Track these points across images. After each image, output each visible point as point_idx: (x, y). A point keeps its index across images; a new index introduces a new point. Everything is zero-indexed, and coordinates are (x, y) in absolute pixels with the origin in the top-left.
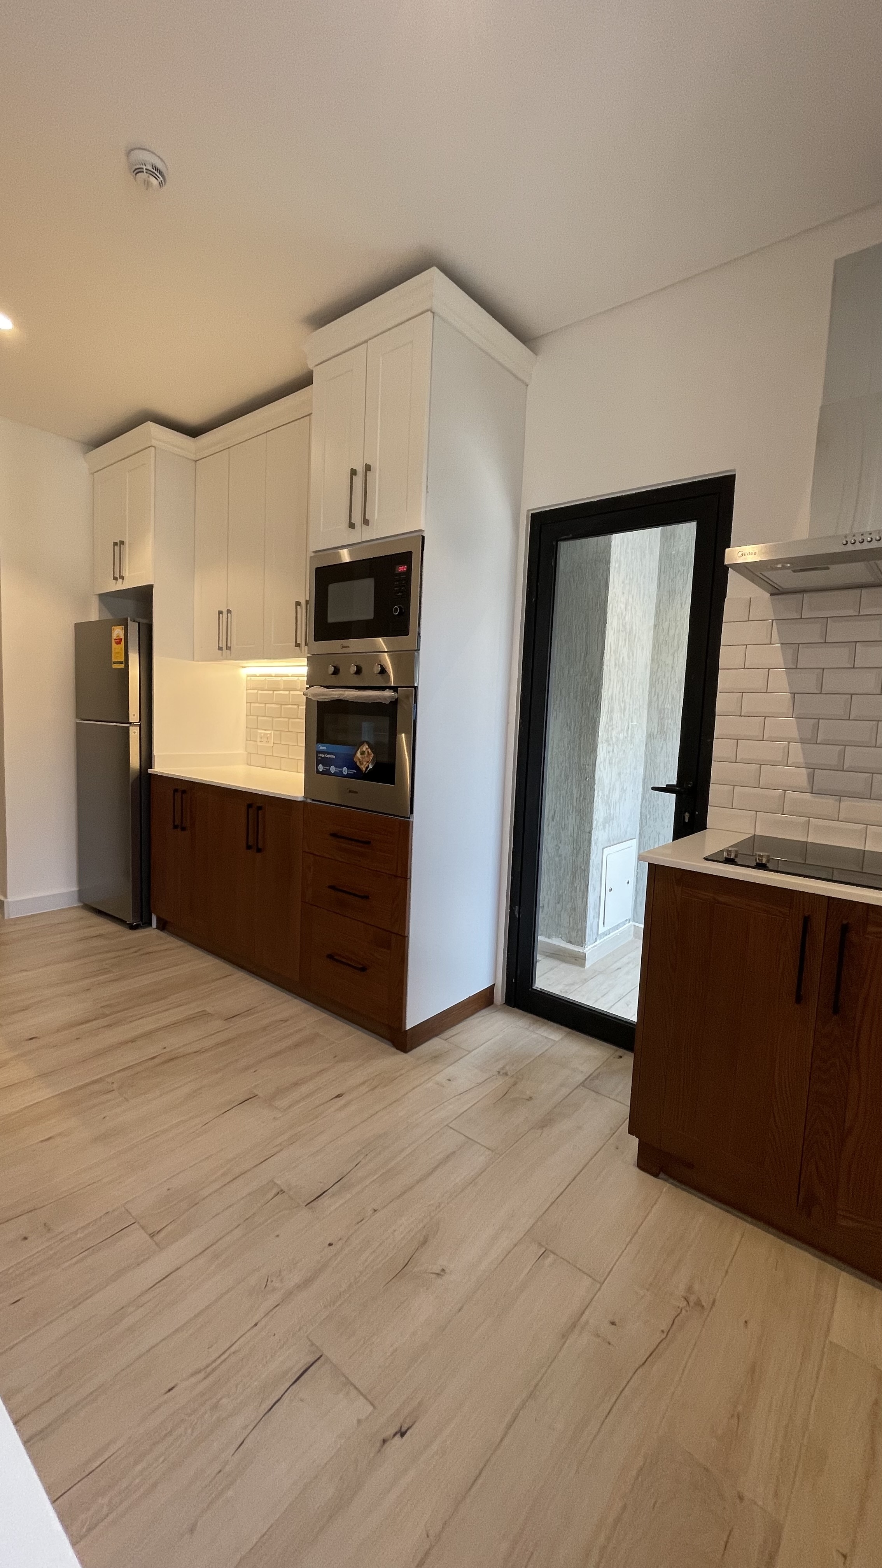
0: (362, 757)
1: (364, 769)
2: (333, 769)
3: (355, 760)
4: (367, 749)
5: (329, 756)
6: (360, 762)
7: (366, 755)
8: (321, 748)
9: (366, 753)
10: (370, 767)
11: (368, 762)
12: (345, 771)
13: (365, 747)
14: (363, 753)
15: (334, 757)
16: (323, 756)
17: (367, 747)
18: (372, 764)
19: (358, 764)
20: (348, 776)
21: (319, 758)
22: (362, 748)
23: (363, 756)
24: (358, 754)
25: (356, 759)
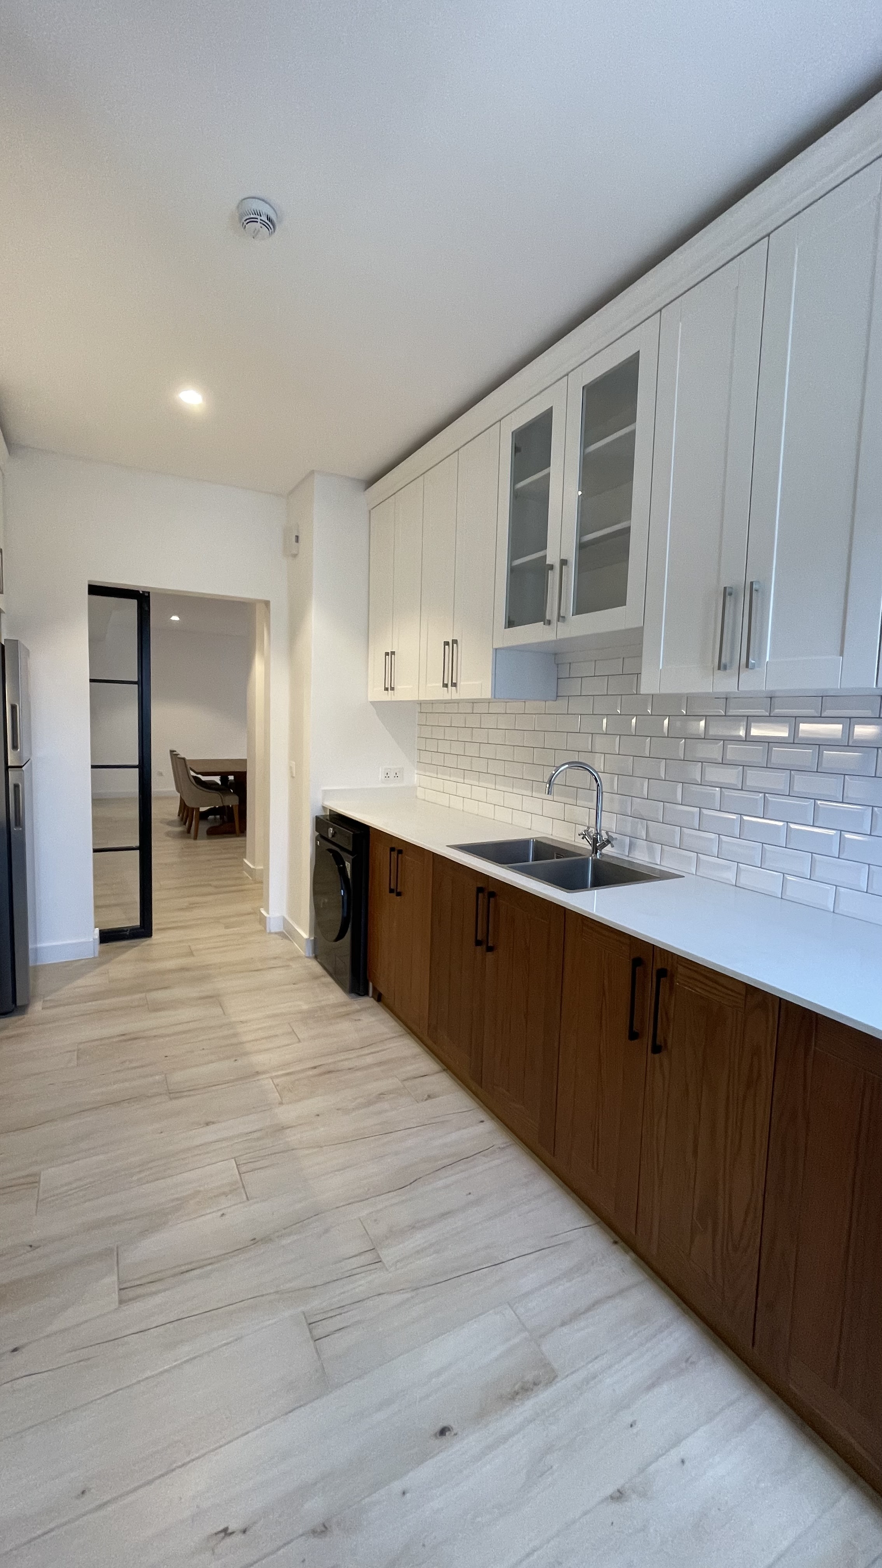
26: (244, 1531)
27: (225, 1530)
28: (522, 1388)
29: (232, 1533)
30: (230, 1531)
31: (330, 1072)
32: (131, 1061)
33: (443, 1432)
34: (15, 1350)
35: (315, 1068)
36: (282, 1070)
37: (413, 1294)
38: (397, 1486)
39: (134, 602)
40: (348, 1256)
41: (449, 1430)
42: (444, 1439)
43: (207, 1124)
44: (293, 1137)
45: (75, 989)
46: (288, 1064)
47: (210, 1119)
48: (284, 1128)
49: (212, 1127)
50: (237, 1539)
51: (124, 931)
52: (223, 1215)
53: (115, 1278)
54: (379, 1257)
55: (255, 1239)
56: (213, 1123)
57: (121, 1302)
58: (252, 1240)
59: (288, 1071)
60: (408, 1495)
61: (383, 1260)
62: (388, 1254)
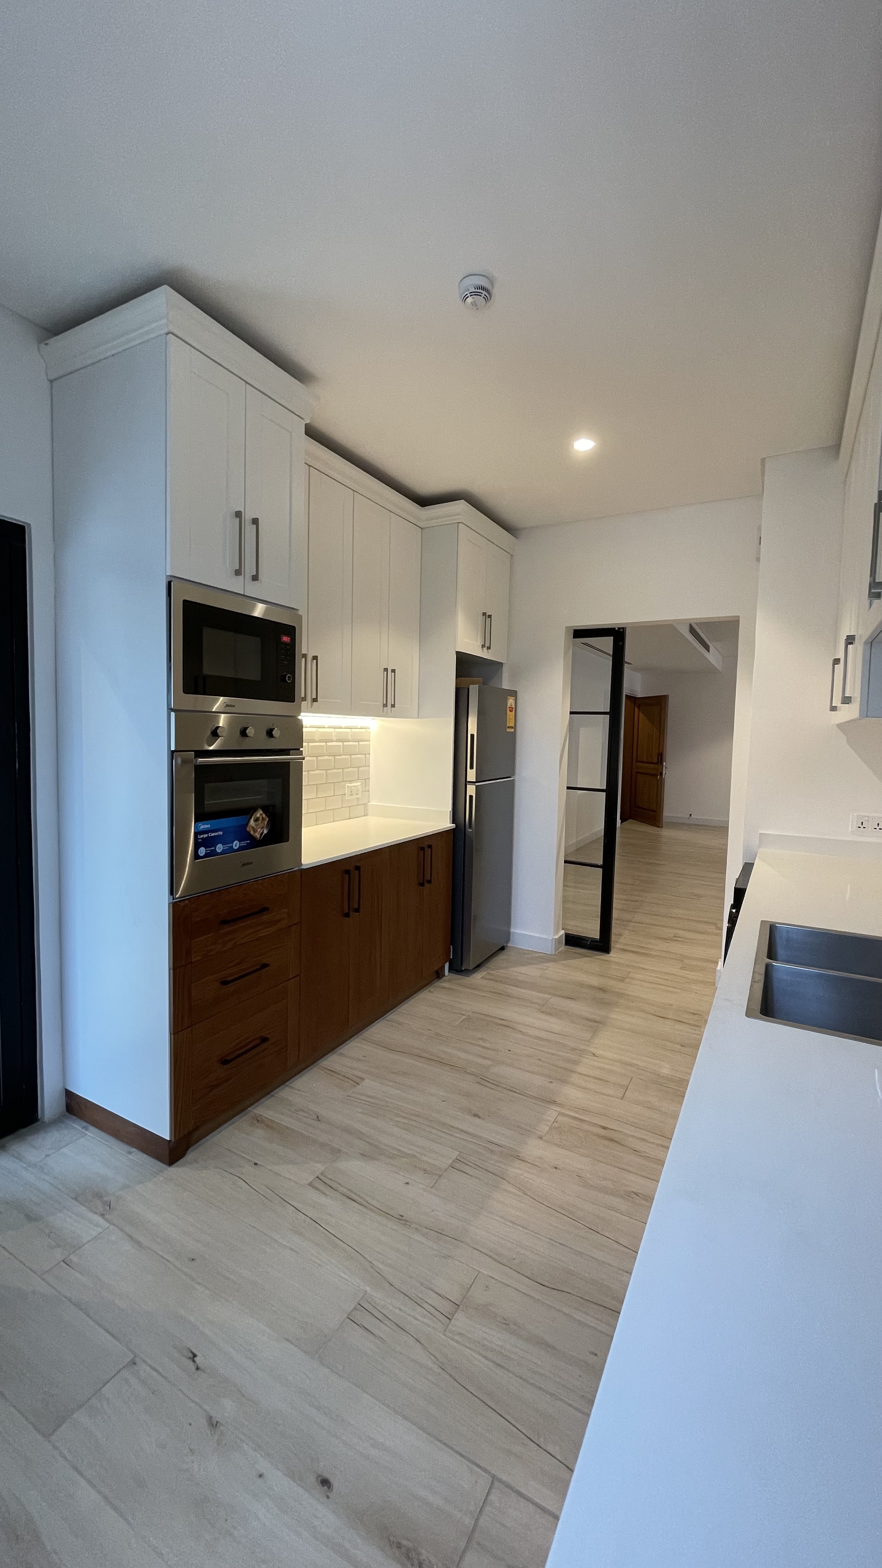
0: (256, 825)
1: (258, 836)
2: (219, 848)
3: (248, 830)
4: (261, 815)
5: (213, 834)
6: (254, 830)
7: (260, 822)
8: (202, 827)
9: (261, 819)
10: (265, 832)
11: (263, 828)
12: (236, 844)
13: (259, 813)
14: (256, 820)
15: (221, 833)
16: (206, 836)
17: (261, 812)
18: (267, 828)
19: (252, 833)
20: (241, 849)
21: (199, 841)
22: (256, 815)
23: (257, 823)
24: (252, 822)
25: (249, 827)
26: (197, 1369)
27: (195, 1356)
28: (408, 1550)
29: (194, 1361)
30: (196, 1359)
31: (612, 1140)
32: (484, 1040)
33: (325, 1482)
34: (256, 1164)
35: (605, 1128)
36: (576, 1112)
37: (437, 1370)
38: (263, 1465)
39: (611, 639)
40: (437, 1290)
41: (329, 1488)
42: (319, 1487)
43: (476, 1115)
44: (515, 1170)
45: (513, 972)
46: (585, 1110)
47: (480, 1114)
48: (518, 1158)
49: (477, 1121)
50: (192, 1366)
51: (586, 940)
52: (407, 1183)
53: (323, 1168)
54: (453, 1315)
55: (402, 1216)
56: (479, 1117)
57: (310, 1184)
58: (401, 1216)
59: (582, 1117)
60: (259, 1481)
61: (453, 1321)
62: (461, 1321)
